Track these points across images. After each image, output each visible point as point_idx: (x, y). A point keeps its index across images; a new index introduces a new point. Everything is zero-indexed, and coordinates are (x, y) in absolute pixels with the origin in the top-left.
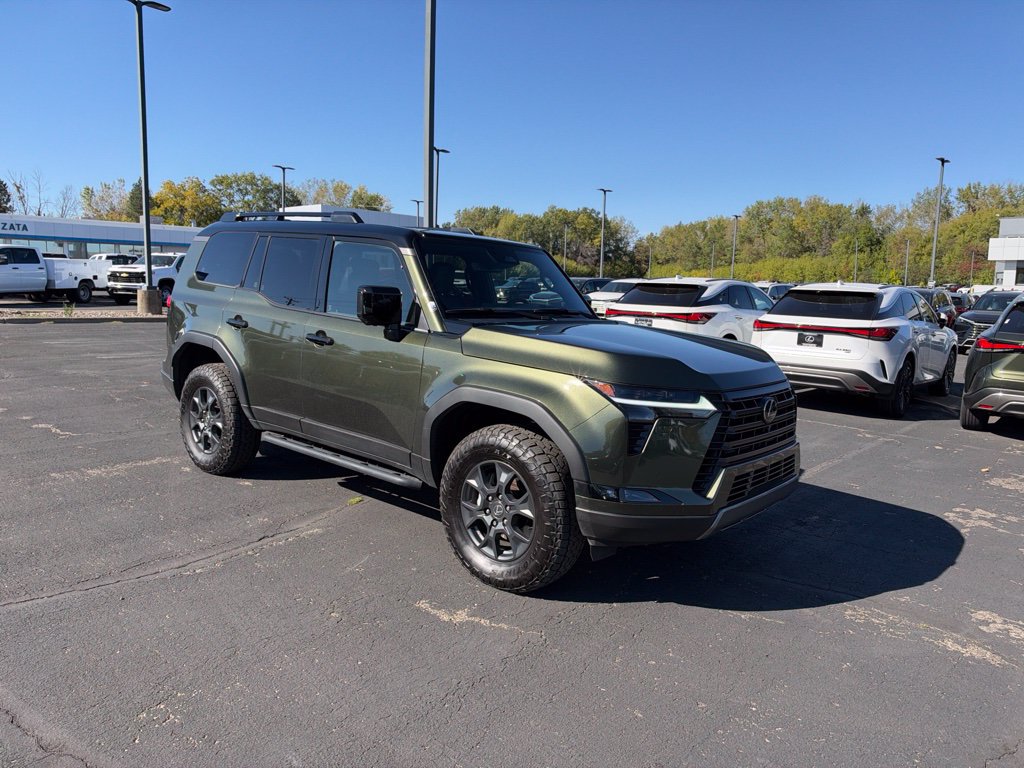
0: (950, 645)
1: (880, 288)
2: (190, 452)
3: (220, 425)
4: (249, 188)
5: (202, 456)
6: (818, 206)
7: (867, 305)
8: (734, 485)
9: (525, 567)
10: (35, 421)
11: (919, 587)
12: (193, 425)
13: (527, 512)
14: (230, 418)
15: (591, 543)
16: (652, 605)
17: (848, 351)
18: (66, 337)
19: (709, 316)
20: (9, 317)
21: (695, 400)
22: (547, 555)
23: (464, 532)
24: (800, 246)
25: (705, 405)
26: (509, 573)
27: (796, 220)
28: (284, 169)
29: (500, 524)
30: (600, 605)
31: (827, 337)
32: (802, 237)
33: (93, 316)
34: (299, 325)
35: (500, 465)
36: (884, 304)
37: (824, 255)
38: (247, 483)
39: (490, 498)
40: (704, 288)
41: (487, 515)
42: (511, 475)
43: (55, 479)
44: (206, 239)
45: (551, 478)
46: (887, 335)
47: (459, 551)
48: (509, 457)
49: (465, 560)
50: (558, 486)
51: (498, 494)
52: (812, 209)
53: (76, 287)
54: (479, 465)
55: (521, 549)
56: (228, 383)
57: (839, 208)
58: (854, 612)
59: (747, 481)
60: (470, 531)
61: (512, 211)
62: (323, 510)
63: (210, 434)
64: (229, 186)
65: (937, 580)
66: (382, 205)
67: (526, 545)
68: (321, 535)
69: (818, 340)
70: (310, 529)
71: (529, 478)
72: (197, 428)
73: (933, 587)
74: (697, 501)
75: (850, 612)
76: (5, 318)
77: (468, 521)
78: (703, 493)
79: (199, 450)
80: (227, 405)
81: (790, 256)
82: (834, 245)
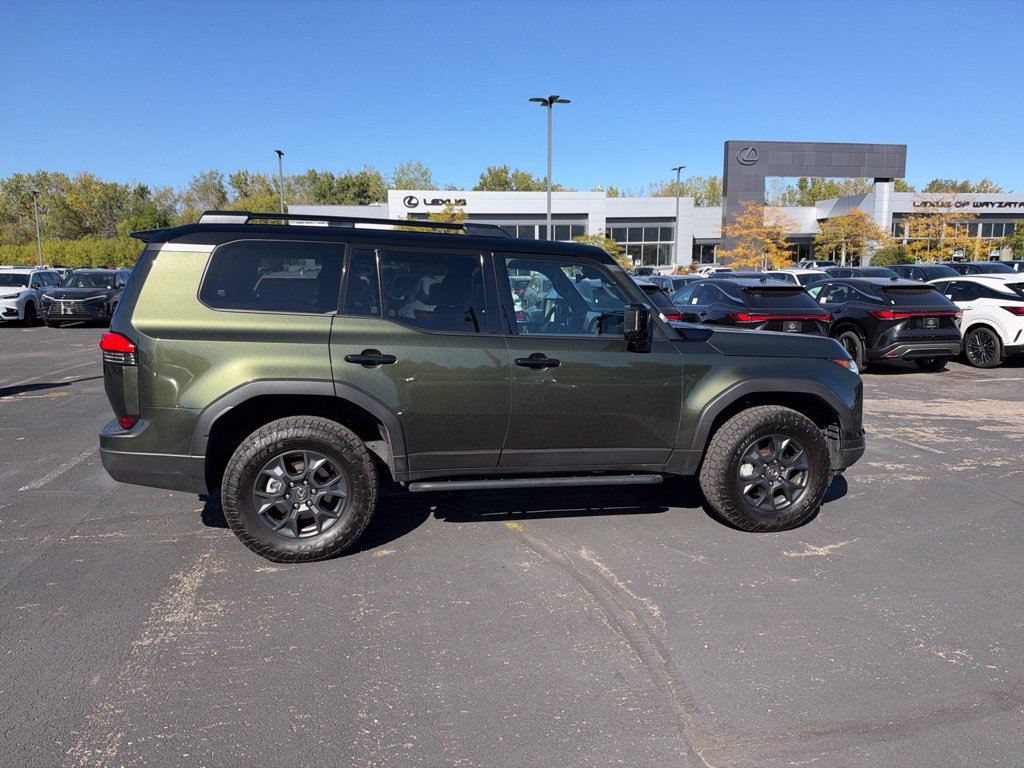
6: (91, 184)
13: (803, 465)
23: (743, 500)
27: (68, 198)
37: (109, 237)
41: (763, 479)
52: (84, 187)
57: (115, 186)
67: (801, 490)
81: (69, 237)
82: (120, 226)
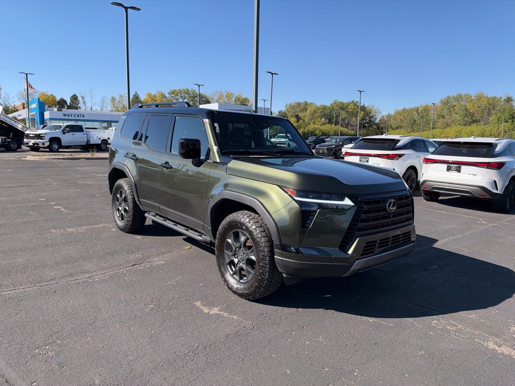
0: (491, 345)
1: (496, 140)
2: (116, 221)
3: (127, 208)
4: (186, 95)
5: (121, 223)
6: (482, 98)
7: (487, 149)
8: (365, 247)
9: (252, 287)
10: (56, 205)
11: (484, 310)
12: (117, 208)
13: (253, 258)
14: (131, 205)
15: (284, 275)
16: (321, 311)
17: (474, 175)
18: (88, 166)
19: (400, 156)
20: (67, 157)
21: (342, 200)
22: (261, 281)
23: (226, 267)
24: (471, 119)
25: (347, 202)
26: (244, 289)
27: (469, 106)
28: (199, 86)
29: (241, 263)
30: (292, 309)
31: (463, 167)
32: (472, 115)
33: (104, 157)
34: (158, 159)
35: (241, 232)
36: (498, 149)
37: (485, 124)
38: (139, 237)
39: (237, 249)
40: (398, 141)
41: (236, 258)
42: (246, 237)
43: (52, 233)
44: (125, 117)
45: (263, 240)
46: (499, 166)
47: (223, 276)
48: (244, 228)
49: (226, 281)
50: (267, 244)
51: (241, 248)
52: (478, 99)
53: (100, 143)
54: (232, 232)
55: (250, 277)
56: (131, 188)
57: (494, 99)
58: (437, 322)
59: (375, 245)
60: (228, 266)
61: (315, 104)
62: (169, 252)
63: (123, 213)
64: (177, 95)
65: (496, 307)
66: (249, 102)
67: (253, 275)
68: (163, 265)
69: (458, 169)
70: (159, 261)
71: (254, 239)
72: (118, 209)
73: (493, 310)
74: (342, 255)
75: (435, 322)
76: (65, 157)
77: (227, 261)
78: (346, 251)
79: (120, 221)
80: (130, 198)
81: (465, 125)
82: (491, 119)
